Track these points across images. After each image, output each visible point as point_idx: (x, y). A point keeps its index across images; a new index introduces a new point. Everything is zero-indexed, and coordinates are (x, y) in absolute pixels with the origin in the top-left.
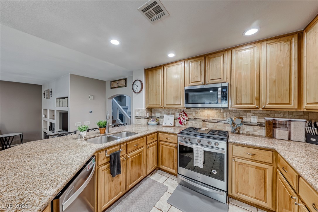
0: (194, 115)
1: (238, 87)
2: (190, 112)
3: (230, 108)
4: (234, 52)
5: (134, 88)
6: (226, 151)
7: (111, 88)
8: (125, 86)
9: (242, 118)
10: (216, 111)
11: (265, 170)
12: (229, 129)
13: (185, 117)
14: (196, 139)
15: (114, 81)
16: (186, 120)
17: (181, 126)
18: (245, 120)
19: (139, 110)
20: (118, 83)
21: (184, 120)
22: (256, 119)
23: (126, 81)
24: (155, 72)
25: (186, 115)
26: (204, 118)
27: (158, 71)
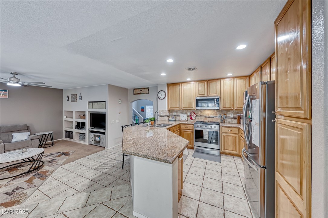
0: (200, 113)
1: (224, 99)
2: (197, 112)
3: (220, 110)
4: (222, 80)
5: (159, 96)
6: (219, 130)
7: (134, 94)
8: (148, 93)
9: (226, 115)
10: (213, 111)
11: (236, 137)
12: (219, 121)
13: (194, 115)
14: (204, 126)
15: (137, 89)
16: (195, 117)
17: (191, 120)
18: (228, 115)
19: (163, 111)
20: (141, 91)
21: (193, 117)
22: (232, 115)
23: (148, 89)
24: (175, 86)
25: (195, 114)
26: (206, 115)
27: (177, 86)
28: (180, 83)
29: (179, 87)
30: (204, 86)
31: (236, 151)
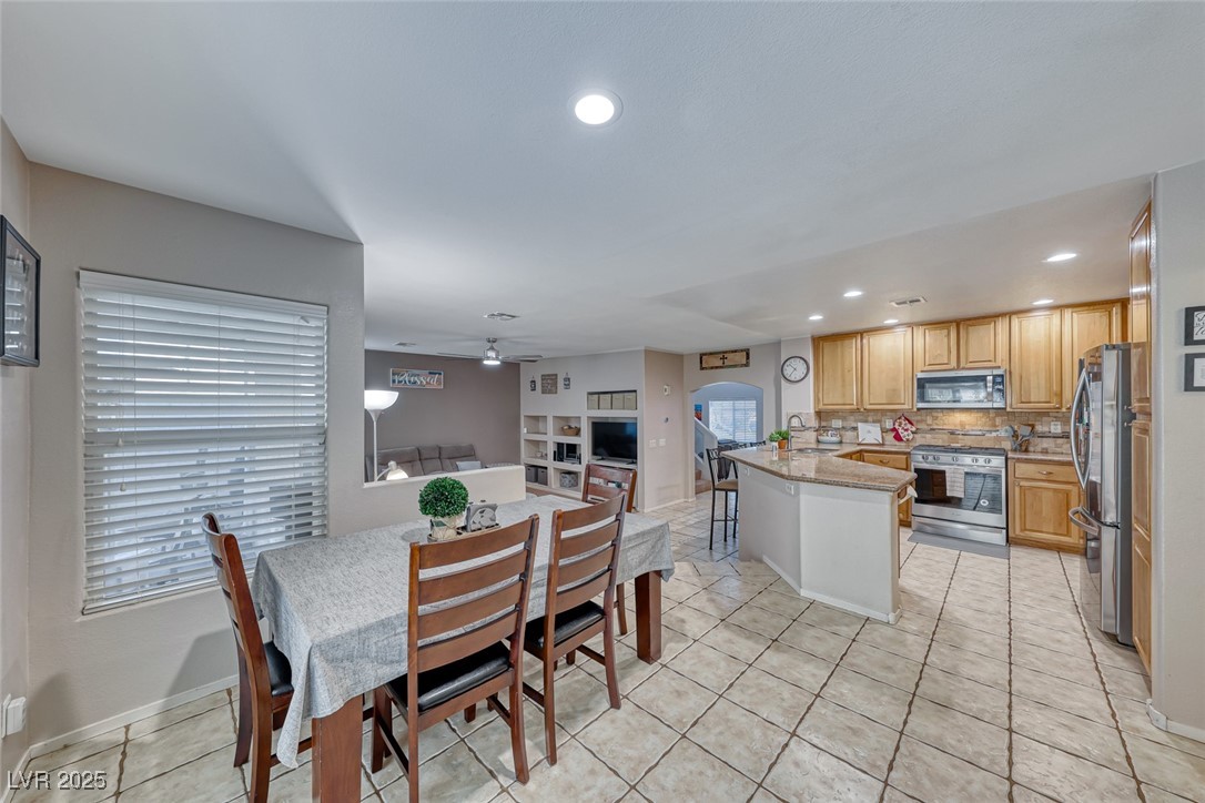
0: (930, 422)
1: (1024, 376)
2: (919, 418)
3: (1008, 409)
4: (1015, 321)
5: (785, 373)
6: (1004, 470)
7: (702, 369)
8: (747, 365)
9: (1033, 426)
10: (981, 415)
12: (1007, 445)
13: (909, 426)
14: (945, 457)
15: (711, 354)
16: (913, 433)
17: (897, 443)
18: (1039, 428)
19: (800, 414)
20: (724, 358)
21: (906, 433)
22: (1059, 427)
23: (748, 355)
24: (839, 343)
25: (910, 423)
26: (952, 427)
27: (847, 342)
28: (861, 333)
29: (854, 344)
30: (946, 340)
31: (1068, 534)
